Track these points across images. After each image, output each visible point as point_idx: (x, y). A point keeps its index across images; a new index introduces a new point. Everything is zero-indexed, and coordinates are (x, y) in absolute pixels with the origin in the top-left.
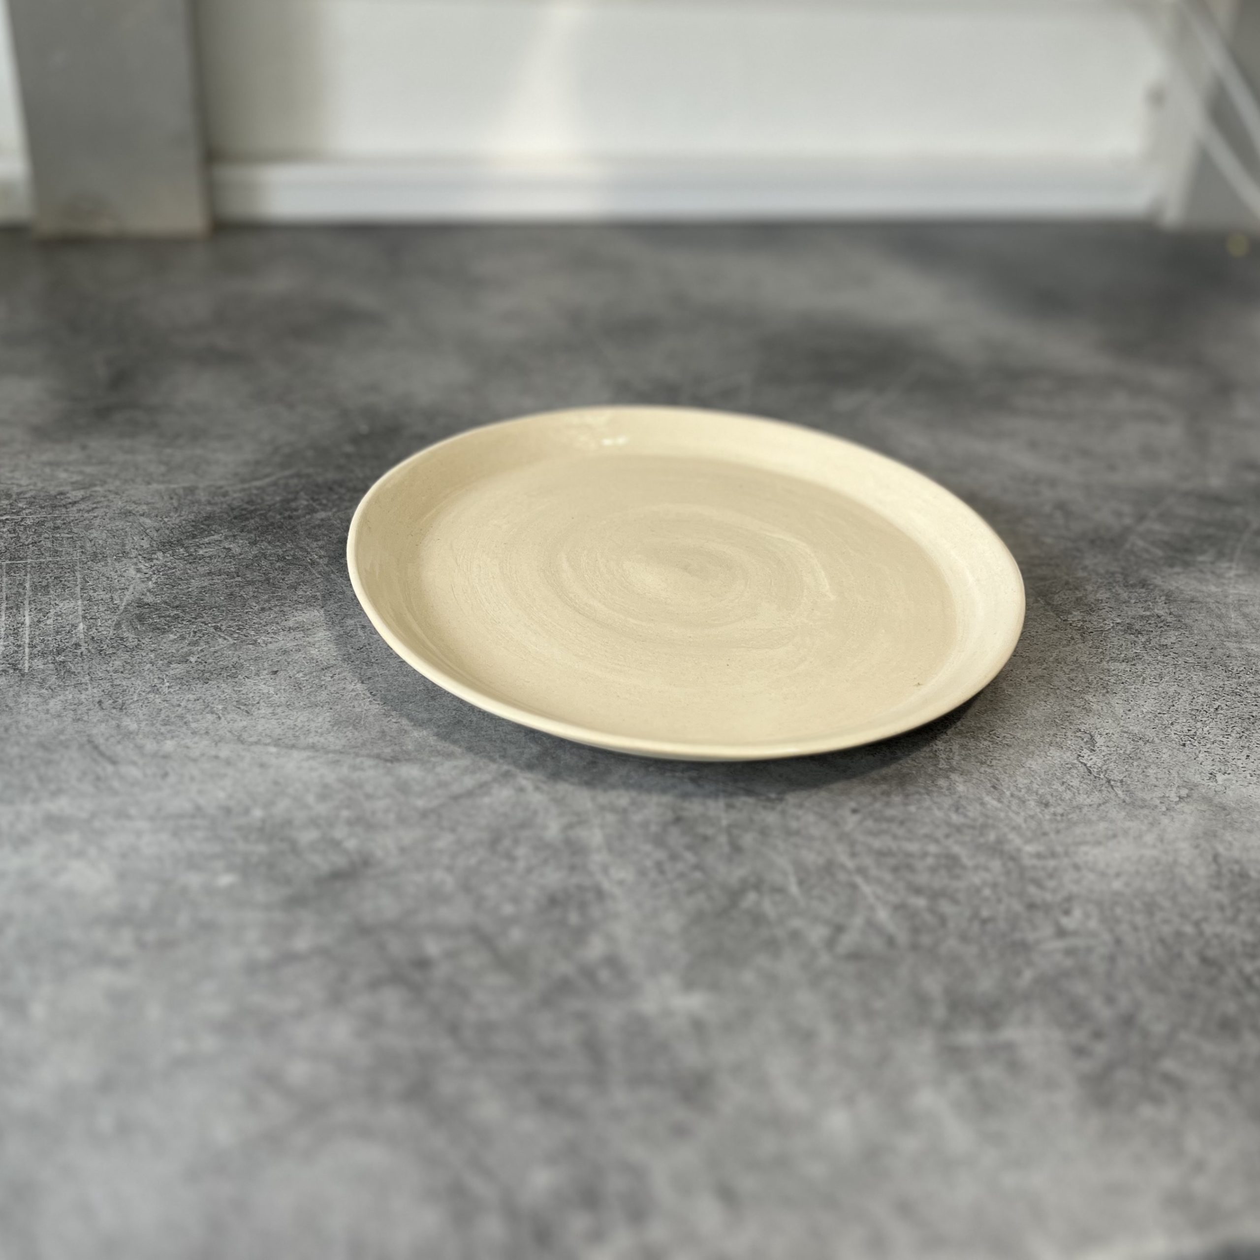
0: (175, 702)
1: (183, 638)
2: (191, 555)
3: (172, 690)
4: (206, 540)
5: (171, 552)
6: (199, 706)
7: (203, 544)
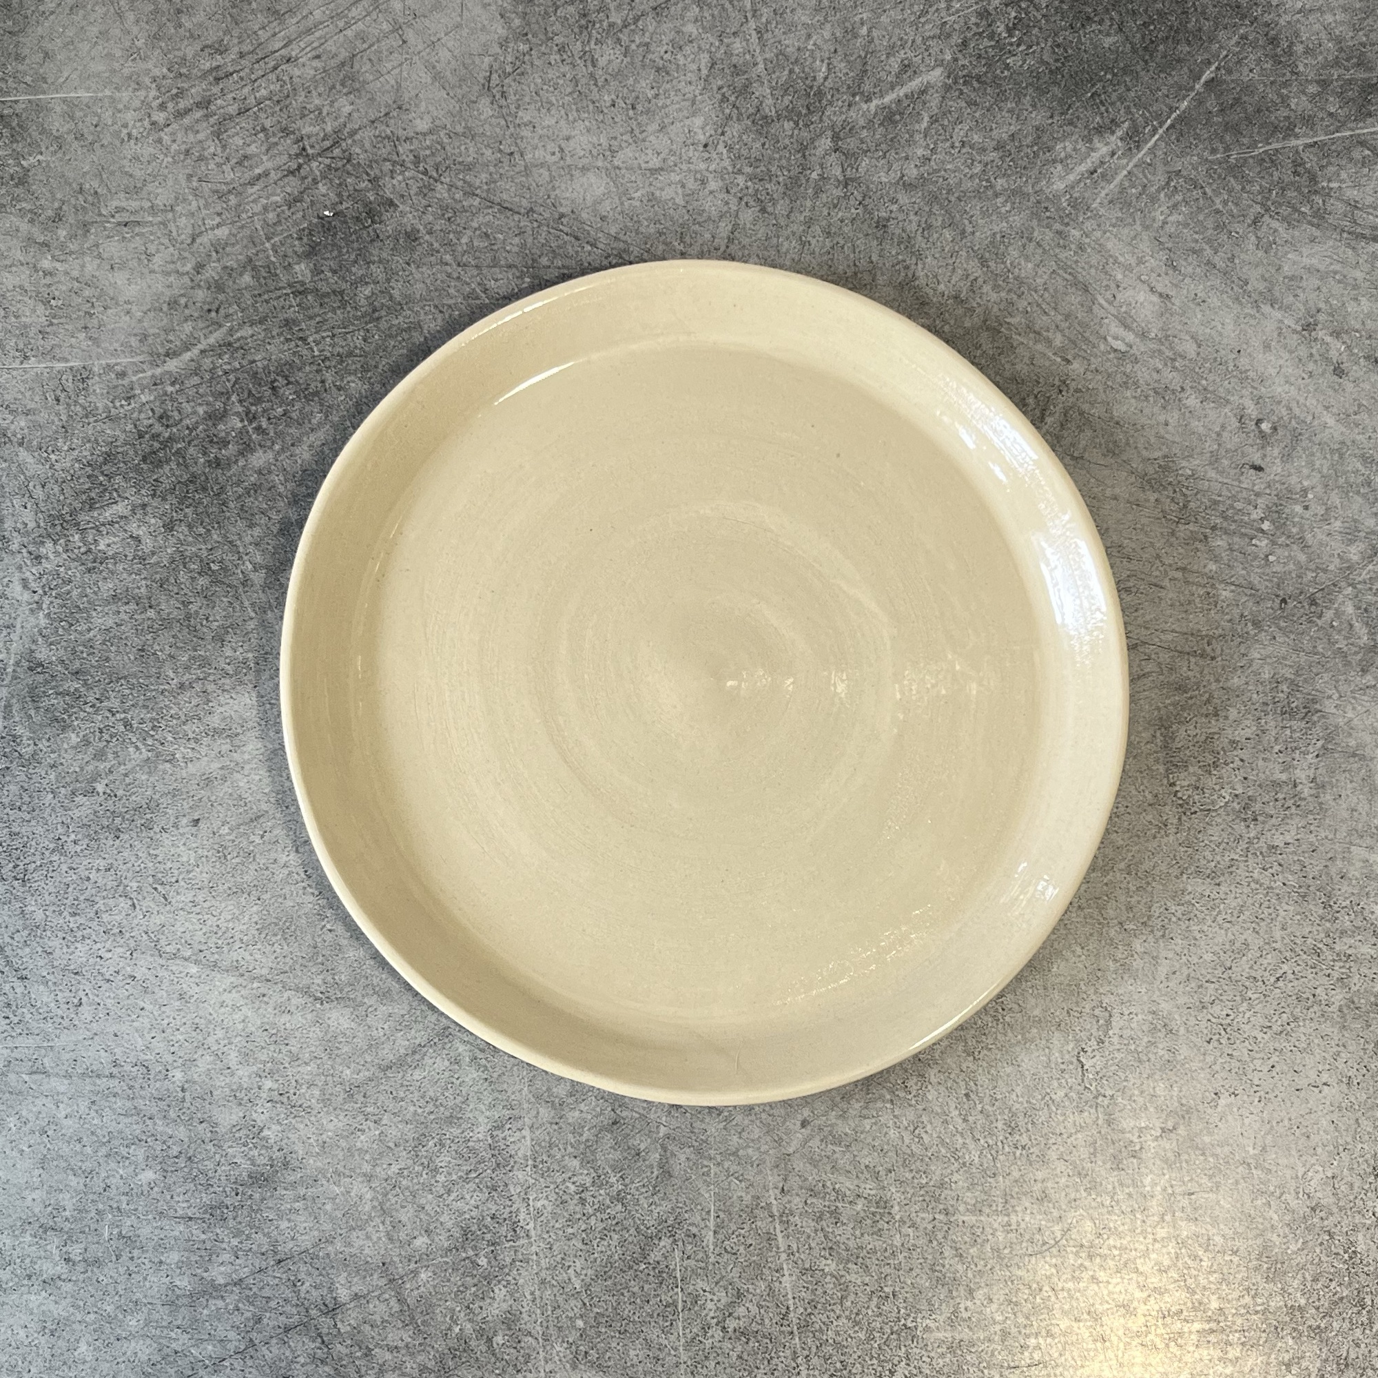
0: (85, 874)
1: (87, 743)
2: (89, 551)
3: (78, 848)
4: (108, 514)
5: (62, 541)
6: (109, 881)
7: (104, 525)
